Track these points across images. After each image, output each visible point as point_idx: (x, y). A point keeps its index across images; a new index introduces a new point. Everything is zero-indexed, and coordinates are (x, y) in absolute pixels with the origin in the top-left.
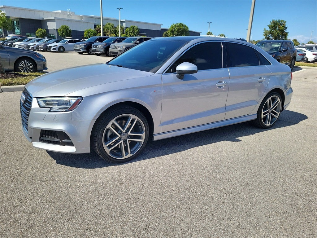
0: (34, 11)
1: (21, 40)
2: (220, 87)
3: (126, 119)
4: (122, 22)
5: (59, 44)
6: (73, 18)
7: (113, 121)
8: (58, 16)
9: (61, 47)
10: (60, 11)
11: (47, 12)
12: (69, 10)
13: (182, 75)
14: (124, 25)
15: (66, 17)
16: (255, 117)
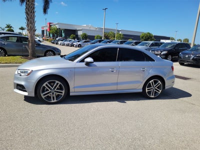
0: (72, 25)
1: (62, 41)
2: (112, 71)
3: (54, 82)
4: (119, 31)
5: (79, 43)
6: (92, 29)
7: (46, 83)
8: (84, 28)
9: (80, 45)
10: (85, 25)
11: (79, 26)
12: (90, 25)
13: (88, 64)
14: (120, 32)
15: (88, 28)
16: (141, 91)
